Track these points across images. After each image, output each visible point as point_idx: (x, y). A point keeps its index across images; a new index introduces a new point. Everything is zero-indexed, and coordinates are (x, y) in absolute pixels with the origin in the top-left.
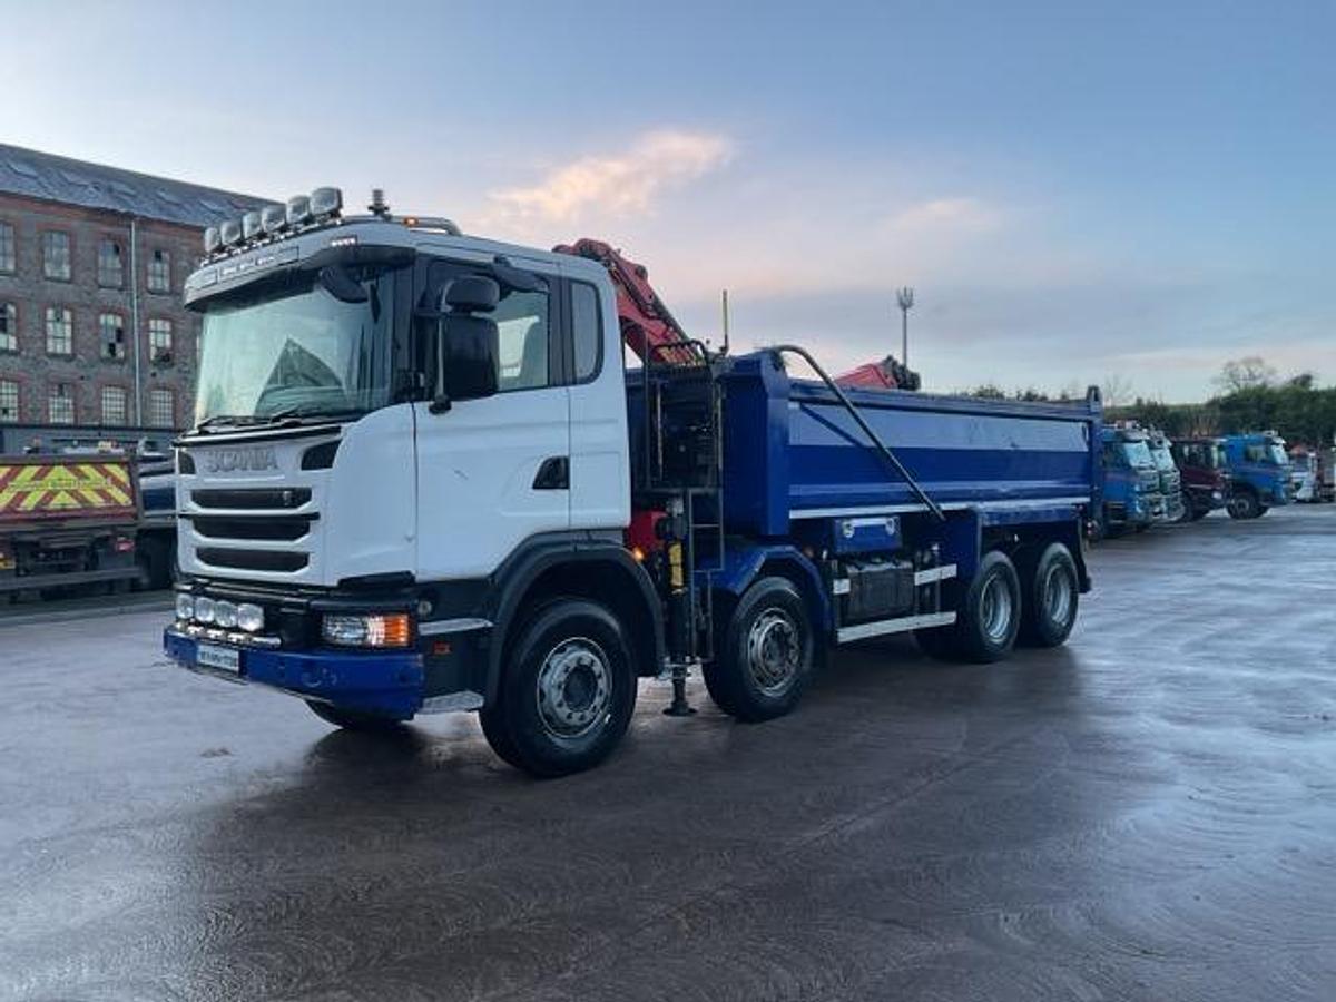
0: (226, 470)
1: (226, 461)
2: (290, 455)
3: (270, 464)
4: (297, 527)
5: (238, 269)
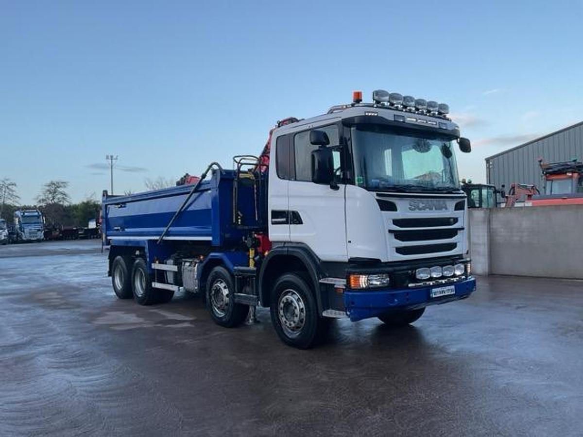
0: (420, 209)
1: (421, 205)
2: (451, 204)
3: (444, 207)
4: (453, 233)
5: (416, 121)
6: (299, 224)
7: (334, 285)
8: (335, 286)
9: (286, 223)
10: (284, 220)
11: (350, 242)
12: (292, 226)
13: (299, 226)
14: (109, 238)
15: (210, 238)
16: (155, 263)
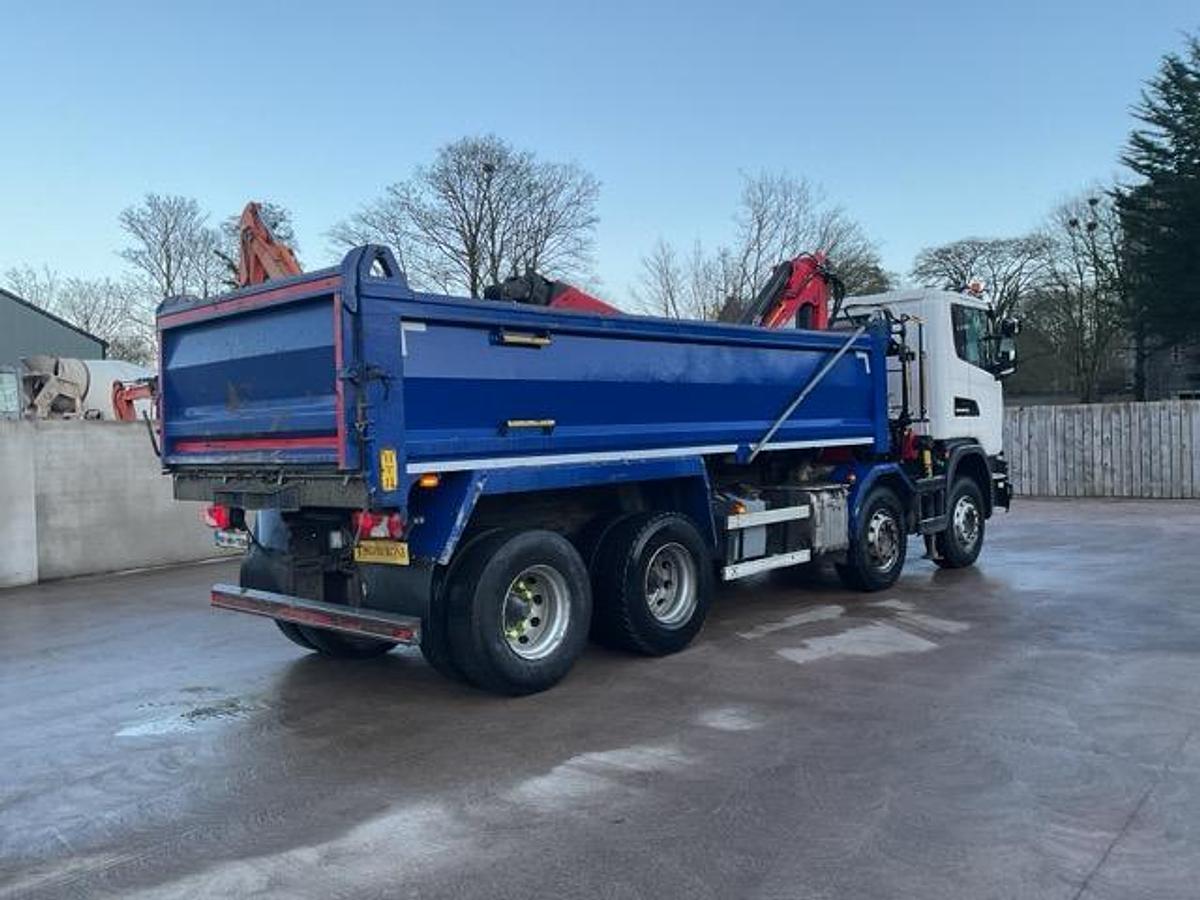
6: (977, 415)
10: (967, 410)
12: (971, 419)
13: (977, 418)
15: (869, 440)
16: (738, 513)
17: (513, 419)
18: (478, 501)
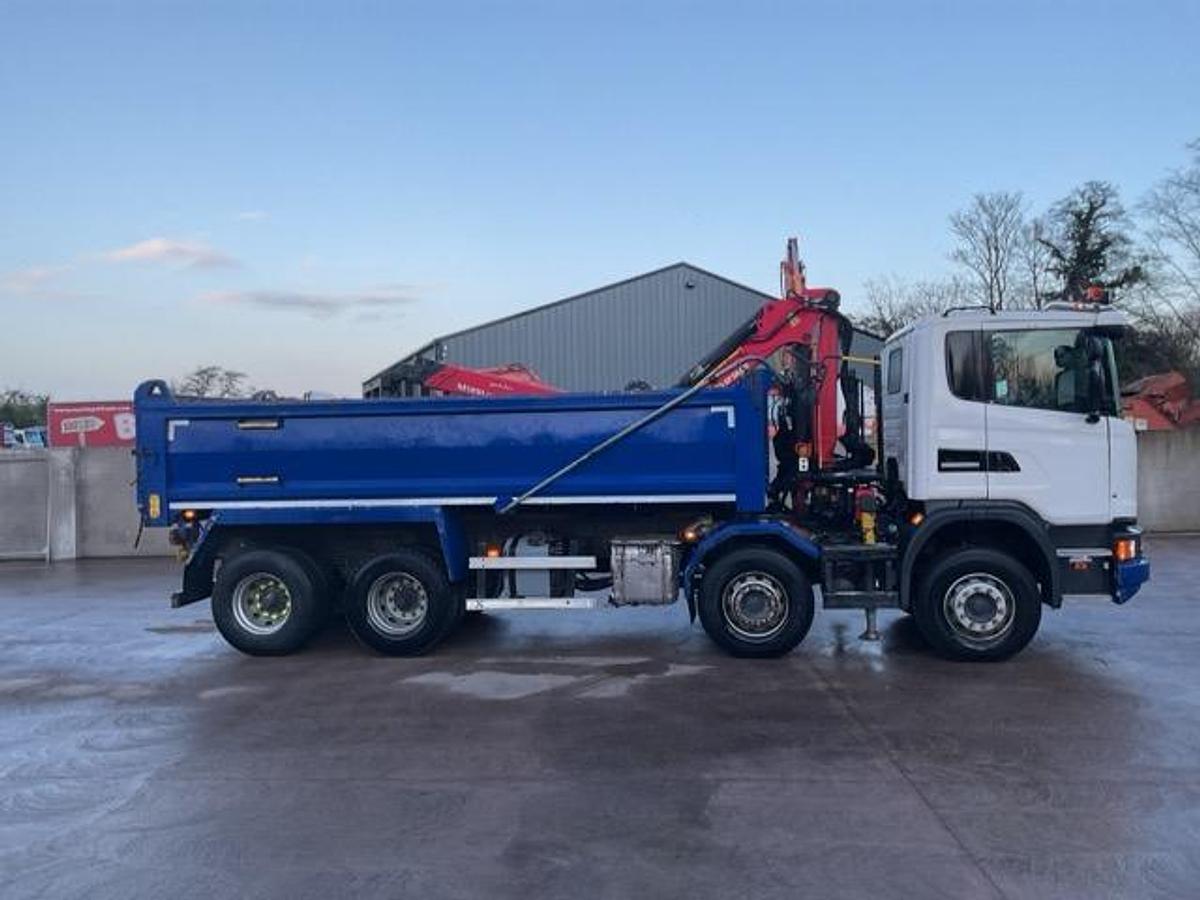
6: (1013, 470)
7: (1068, 558)
8: (1072, 561)
9: (982, 469)
10: (977, 465)
11: (1115, 496)
12: (992, 475)
13: (1012, 474)
14: (174, 506)
15: (732, 498)
16: (487, 555)
17: (242, 477)
18: (212, 529)
